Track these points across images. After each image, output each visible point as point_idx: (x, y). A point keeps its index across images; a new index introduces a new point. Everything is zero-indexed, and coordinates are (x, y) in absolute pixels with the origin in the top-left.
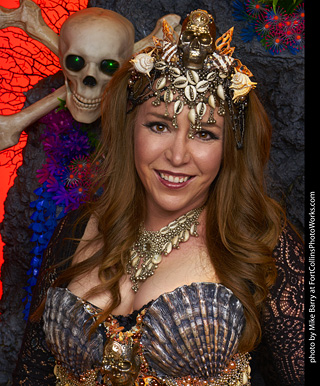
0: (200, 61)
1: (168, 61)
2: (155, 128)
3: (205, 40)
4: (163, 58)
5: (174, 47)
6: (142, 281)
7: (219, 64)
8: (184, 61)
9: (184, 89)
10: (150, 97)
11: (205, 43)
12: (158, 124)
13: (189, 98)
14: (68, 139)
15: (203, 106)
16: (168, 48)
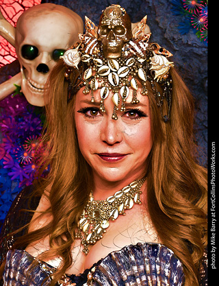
0: (118, 50)
1: (91, 53)
2: (89, 113)
3: (120, 31)
4: (86, 51)
5: (94, 41)
6: (93, 244)
7: (135, 51)
8: (104, 52)
9: (107, 76)
10: (81, 87)
11: (120, 34)
12: (91, 109)
13: (112, 84)
14: (23, 121)
15: (125, 89)
16: (89, 43)
